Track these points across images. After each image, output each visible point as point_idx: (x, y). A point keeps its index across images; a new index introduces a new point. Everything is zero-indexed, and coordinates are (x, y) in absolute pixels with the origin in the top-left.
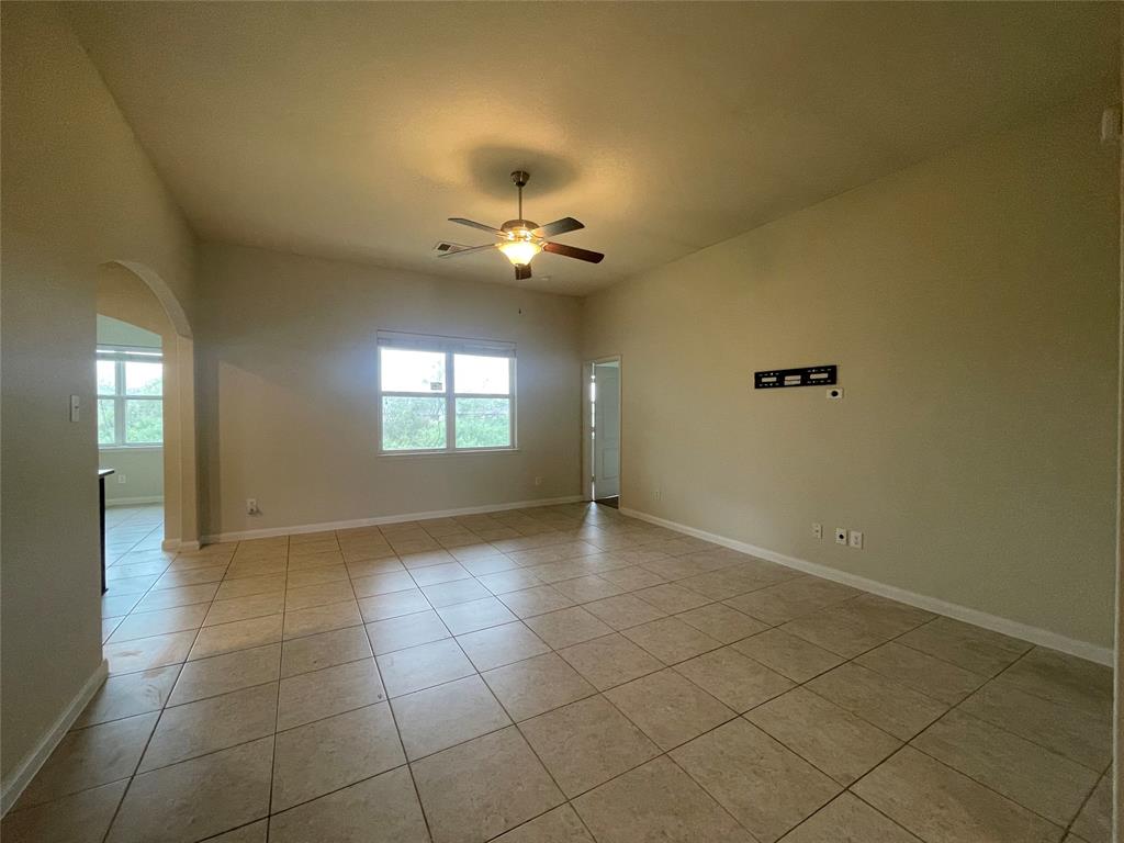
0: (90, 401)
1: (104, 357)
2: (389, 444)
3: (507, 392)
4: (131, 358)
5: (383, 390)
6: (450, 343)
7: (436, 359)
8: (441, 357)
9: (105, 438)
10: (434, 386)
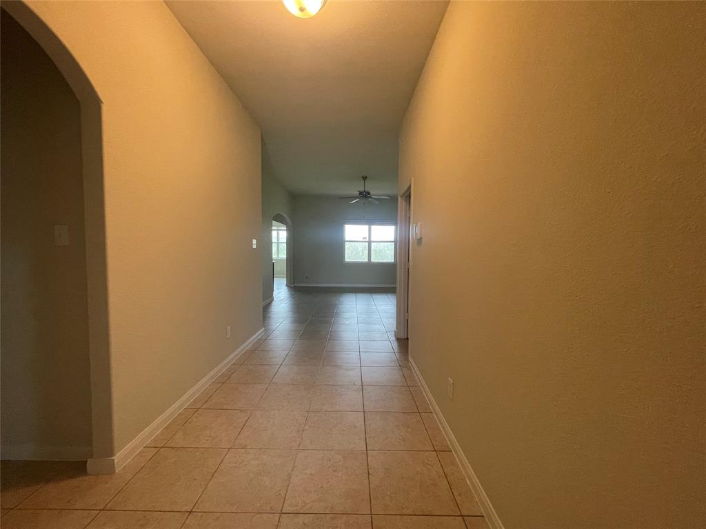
0: (271, 243)
1: (274, 230)
2: (347, 259)
3: (393, 240)
4: (281, 230)
5: (346, 240)
6: (370, 222)
7: (365, 228)
8: (366, 227)
9: (274, 256)
10: (364, 238)
